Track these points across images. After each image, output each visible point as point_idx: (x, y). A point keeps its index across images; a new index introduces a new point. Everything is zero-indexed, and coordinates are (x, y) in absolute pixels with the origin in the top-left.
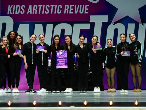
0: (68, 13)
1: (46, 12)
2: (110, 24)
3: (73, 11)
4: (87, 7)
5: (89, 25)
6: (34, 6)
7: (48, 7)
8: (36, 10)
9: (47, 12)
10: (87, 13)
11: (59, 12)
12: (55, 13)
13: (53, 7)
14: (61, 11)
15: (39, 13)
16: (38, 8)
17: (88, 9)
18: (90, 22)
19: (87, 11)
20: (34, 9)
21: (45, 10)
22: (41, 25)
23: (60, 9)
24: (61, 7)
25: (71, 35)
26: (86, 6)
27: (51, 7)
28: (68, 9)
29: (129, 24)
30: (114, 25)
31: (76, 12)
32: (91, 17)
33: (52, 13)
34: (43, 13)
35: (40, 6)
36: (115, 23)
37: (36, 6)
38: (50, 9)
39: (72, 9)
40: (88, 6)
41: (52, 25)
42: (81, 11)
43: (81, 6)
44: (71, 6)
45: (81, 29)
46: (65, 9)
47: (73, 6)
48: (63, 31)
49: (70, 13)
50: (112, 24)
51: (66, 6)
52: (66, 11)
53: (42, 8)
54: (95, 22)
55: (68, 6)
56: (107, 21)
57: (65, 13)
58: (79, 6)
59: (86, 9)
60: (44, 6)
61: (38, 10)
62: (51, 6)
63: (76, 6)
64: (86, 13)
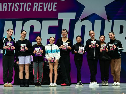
0: (36, 10)
1: (15, 9)
2: (78, 21)
3: (42, 8)
4: (56, 5)
5: (57, 21)
6: (4, 4)
7: (17, 5)
8: (6, 7)
9: (17, 9)
10: (56, 10)
11: (28, 9)
12: (24, 10)
13: (23, 4)
14: (30, 8)
15: (9, 10)
16: (8, 5)
17: (56, 7)
18: (58, 19)
19: (55, 8)
20: (4, 7)
21: (15, 7)
22: (11, 22)
23: (29, 6)
24: (30, 5)
25: (40, 31)
26: (55, 3)
27: (20, 5)
28: (37, 7)
29: (95, 21)
30: (81, 21)
31: (45, 10)
32: (59, 14)
33: (21, 10)
34: (13, 10)
35: (10, 4)
36: (82, 20)
37: (6, 4)
38: (19, 6)
39: (41, 7)
40: (57, 3)
41: (22, 22)
42: (50, 9)
43: (49, 3)
44: (40, 3)
45: (49, 26)
46: (34, 7)
47: (42, 3)
48: (32, 28)
49: (39, 10)
50: (79, 21)
51: (35, 3)
52: (35, 8)
53: (12, 5)
54: (63, 19)
55: (37, 4)
56: (75, 18)
57: (34, 10)
58: (47, 3)
59: (54, 6)
60: (14, 3)
61: (8, 7)
62: (20, 3)
63: (44, 3)
64: (54, 10)
